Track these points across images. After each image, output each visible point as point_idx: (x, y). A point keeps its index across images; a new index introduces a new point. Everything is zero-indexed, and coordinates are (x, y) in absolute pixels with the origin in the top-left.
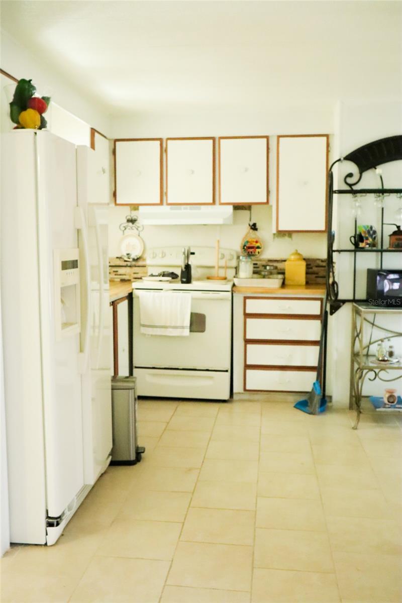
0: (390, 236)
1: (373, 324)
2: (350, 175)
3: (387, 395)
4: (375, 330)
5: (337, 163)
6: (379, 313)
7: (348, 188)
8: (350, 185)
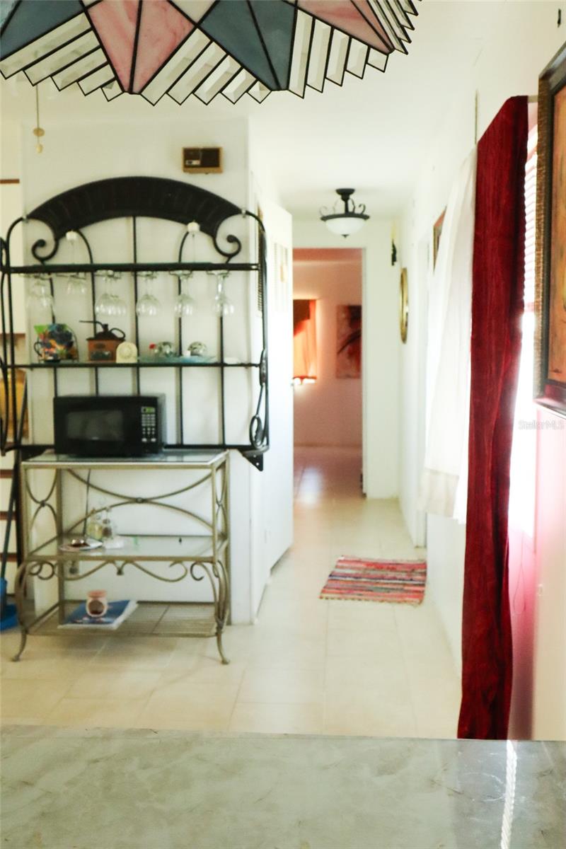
0: (90, 340)
1: (88, 484)
2: (41, 243)
3: (90, 600)
4: (92, 492)
5: (20, 224)
6: (94, 467)
7: (37, 263)
8: (42, 260)
